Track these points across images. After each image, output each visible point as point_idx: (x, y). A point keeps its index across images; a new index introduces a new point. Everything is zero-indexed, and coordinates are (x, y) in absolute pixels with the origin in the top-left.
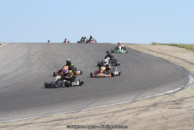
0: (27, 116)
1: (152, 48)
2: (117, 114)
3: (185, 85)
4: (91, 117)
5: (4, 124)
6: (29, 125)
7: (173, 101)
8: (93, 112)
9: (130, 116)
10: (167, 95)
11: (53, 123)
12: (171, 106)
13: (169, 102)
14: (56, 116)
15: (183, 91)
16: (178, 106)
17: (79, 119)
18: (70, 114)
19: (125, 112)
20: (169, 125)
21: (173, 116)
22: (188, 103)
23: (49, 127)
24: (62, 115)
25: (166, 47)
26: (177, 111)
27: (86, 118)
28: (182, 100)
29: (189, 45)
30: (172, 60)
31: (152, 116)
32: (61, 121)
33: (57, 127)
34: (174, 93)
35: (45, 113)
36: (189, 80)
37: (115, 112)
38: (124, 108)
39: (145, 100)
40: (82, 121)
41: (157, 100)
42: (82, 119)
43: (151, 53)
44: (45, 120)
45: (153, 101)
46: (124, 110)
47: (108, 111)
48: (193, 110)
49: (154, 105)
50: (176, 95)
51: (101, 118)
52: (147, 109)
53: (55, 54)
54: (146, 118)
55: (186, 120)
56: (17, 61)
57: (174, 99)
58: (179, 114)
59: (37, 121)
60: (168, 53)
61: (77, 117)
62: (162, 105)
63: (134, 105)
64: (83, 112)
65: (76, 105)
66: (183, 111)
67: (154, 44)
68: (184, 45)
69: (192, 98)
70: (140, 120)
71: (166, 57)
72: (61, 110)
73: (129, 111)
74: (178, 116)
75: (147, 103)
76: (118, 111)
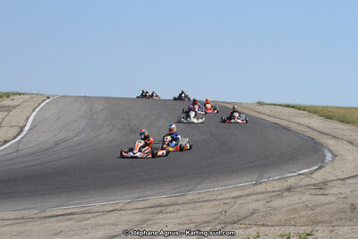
0: (112, 198)
1: (261, 108)
2: (240, 201)
3: (322, 162)
4: (205, 204)
5: (84, 209)
6: (121, 212)
7: (314, 185)
8: (206, 197)
9: (260, 204)
10: (302, 176)
11: (152, 209)
12: (313, 192)
13: (308, 185)
14: (154, 200)
15: (322, 171)
16: (321, 192)
17: (188, 206)
18: (173, 198)
19: (251, 197)
20: (319, 218)
21: (320, 205)
22: (334, 189)
23: (149, 216)
24: (163, 200)
25: (279, 109)
26: (323, 199)
27: (198, 205)
28: (325, 183)
29: (311, 107)
30: (294, 127)
31: (290, 205)
32: (164, 208)
33: (160, 216)
34: (312, 173)
35: (137, 195)
36: (325, 156)
37: (236, 197)
38: (247, 191)
39: (272, 182)
40: (193, 209)
41: (291, 182)
42: (193, 205)
43: (261, 116)
44: (140, 205)
45: (285, 184)
46: (248, 195)
47: (226, 196)
48: (345, 198)
49: (289, 189)
50: (315, 176)
51: (219, 205)
52: (280, 194)
53: (128, 114)
54: (283, 207)
55: (342, 212)
56: (76, 120)
57: (313, 182)
58: (327, 204)
59: (129, 206)
60: (285, 117)
61: (184, 203)
62: (299, 189)
63: (260, 188)
64: (191, 196)
65: (177, 186)
66: (332, 198)
67: (260, 104)
68: (305, 107)
69: (339, 182)
70: (275, 209)
71: (284, 123)
72: (157, 191)
73: (255, 197)
74: (327, 206)
75: (277, 186)
76: (240, 196)
